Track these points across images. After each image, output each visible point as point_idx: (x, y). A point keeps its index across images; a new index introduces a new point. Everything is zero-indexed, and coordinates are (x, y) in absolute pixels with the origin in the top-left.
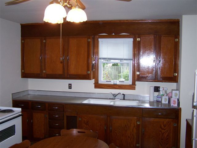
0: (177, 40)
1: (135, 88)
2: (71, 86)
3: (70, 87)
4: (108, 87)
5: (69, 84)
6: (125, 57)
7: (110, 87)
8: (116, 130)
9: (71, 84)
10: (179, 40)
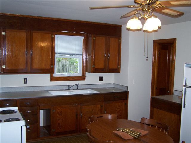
0: (120, 41)
1: (85, 78)
2: (27, 81)
3: (25, 81)
4: (63, 79)
5: (24, 79)
6: (77, 53)
7: (65, 79)
8: (85, 116)
9: (26, 79)
10: (121, 40)
